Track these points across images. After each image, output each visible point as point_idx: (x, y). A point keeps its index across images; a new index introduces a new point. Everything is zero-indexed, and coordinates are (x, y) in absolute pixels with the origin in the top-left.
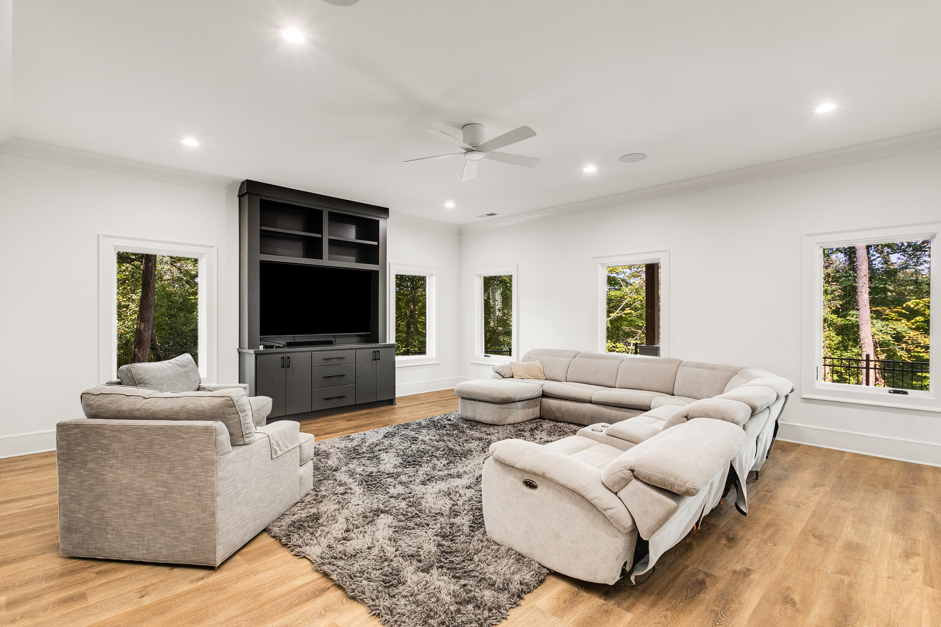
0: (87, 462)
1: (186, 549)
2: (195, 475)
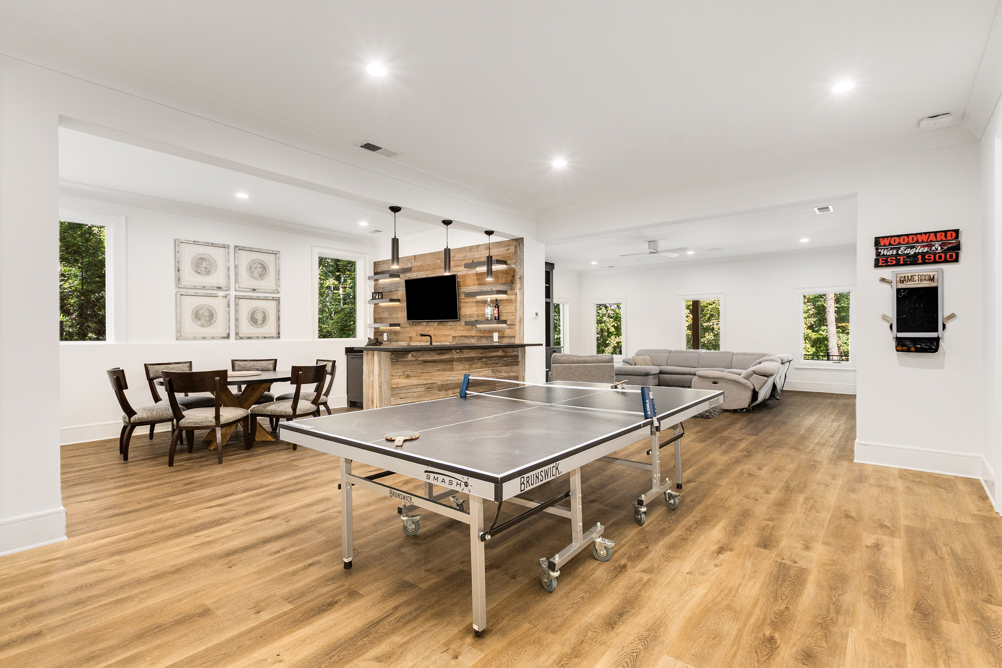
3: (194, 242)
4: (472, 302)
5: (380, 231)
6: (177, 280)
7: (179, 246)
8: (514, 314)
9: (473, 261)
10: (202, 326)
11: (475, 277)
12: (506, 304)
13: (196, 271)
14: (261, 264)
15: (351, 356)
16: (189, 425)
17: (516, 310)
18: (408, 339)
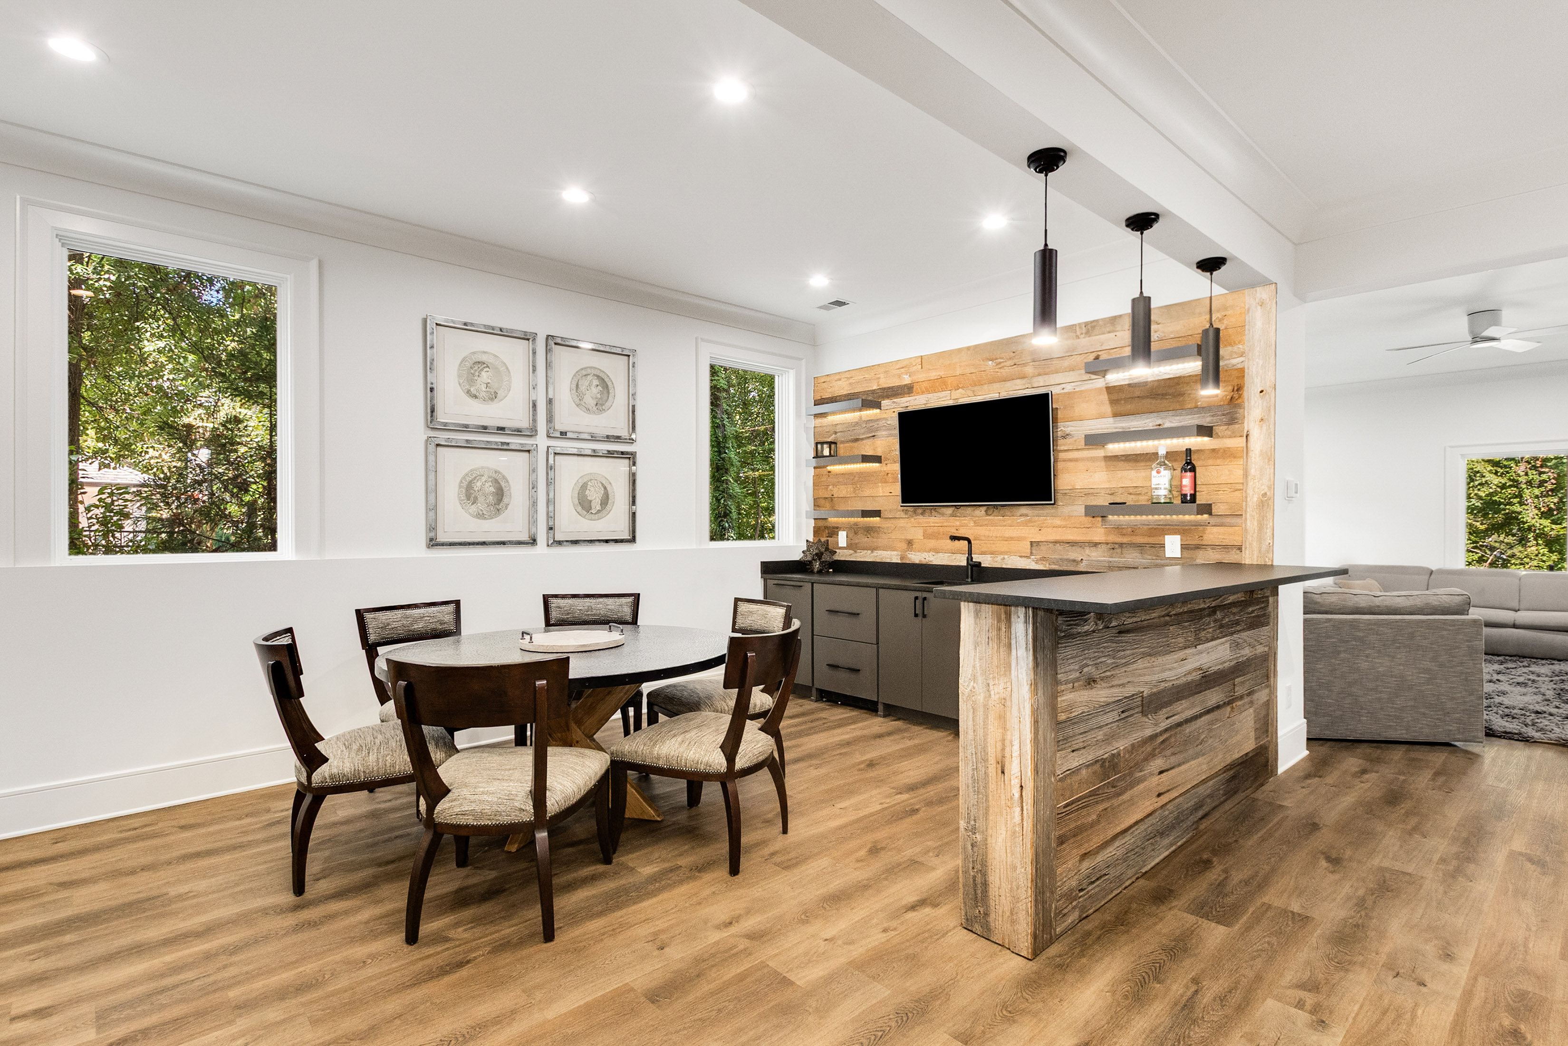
0: (1339, 653)
1: (1451, 728)
2: (1462, 663)
3: (465, 324)
4: (1093, 459)
5: (844, 304)
6: (429, 411)
7: (432, 333)
8: (1240, 487)
9: (1097, 358)
10: (480, 516)
11: (1105, 397)
12: (1210, 462)
13: (468, 392)
14: (598, 377)
15: (776, 582)
16: (463, 821)
17: (1246, 475)
18: (904, 546)
